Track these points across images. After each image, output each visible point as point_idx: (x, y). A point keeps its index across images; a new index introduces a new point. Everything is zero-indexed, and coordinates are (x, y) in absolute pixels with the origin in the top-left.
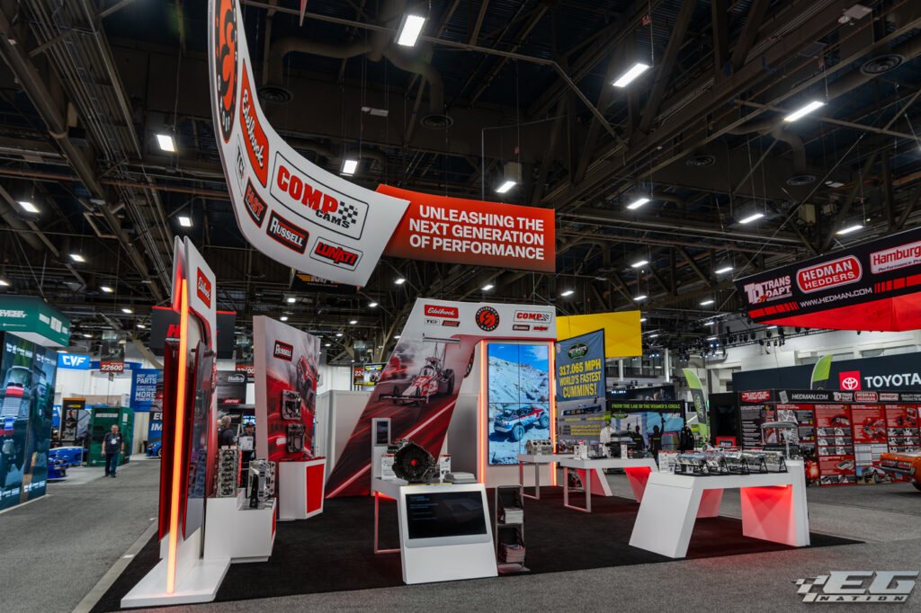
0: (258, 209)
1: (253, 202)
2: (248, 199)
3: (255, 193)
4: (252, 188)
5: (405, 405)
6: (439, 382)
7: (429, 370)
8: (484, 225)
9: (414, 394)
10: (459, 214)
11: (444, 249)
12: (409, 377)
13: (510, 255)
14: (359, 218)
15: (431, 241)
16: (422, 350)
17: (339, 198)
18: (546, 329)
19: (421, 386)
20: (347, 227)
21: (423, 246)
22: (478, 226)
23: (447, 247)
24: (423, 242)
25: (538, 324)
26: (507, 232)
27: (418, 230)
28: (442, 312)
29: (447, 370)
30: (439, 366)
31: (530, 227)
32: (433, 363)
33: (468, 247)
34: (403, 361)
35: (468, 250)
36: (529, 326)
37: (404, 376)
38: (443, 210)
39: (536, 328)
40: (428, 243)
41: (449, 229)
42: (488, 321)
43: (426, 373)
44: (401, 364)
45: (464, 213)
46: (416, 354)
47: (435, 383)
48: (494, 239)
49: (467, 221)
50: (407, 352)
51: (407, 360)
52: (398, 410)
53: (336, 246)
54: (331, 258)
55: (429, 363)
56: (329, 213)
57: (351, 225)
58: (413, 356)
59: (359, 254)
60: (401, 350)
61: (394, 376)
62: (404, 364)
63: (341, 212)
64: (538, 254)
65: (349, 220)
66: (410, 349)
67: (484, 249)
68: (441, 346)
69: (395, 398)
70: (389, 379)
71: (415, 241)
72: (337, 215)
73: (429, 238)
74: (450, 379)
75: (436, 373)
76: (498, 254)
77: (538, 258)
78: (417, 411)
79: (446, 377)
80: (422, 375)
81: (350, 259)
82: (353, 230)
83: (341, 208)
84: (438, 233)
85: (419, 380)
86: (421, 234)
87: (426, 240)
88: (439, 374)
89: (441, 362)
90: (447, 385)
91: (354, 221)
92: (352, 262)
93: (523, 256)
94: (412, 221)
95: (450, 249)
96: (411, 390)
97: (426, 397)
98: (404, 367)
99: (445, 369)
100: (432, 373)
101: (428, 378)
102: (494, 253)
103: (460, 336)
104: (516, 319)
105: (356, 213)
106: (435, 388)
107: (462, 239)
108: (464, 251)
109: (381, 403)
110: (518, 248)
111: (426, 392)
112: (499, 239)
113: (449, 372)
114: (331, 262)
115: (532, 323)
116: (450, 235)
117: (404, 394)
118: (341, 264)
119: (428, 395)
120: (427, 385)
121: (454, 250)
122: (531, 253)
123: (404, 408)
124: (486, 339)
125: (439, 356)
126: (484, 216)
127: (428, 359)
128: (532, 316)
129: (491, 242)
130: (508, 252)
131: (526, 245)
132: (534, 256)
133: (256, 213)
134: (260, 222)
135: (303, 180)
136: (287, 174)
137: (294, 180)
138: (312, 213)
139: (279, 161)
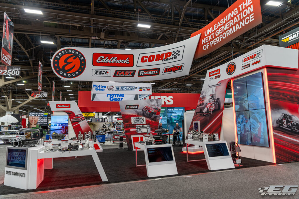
0: (129, 73)
1: (125, 73)
2: (119, 74)
3: (125, 71)
4: (121, 71)
5: (204, 116)
6: (215, 104)
7: (211, 100)
8: (226, 22)
9: (207, 111)
10: (217, 25)
11: (214, 44)
12: (205, 104)
13: (238, 29)
14: (181, 53)
15: (210, 44)
16: (208, 92)
17: (171, 51)
19: (209, 107)
20: (176, 58)
21: (208, 48)
22: (224, 25)
23: (215, 43)
24: (207, 46)
25: (255, 60)
26: (235, 18)
27: (205, 43)
28: (215, 73)
29: (217, 98)
30: (214, 98)
31: (245, 6)
32: (212, 96)
33: (222, 37)
34: (203, 98)
35: (222, 39)
36: (249, 64)
37: (203, 104)
38: (212, 28)
39: (253, 64)
41: (215, 34)
42: (231, 70)
43: (210, 102)
44: (202, 99)
45: (219, 23)
46: (207, 94)
47: (213, 105)
48: (230, 26)
49: (220, 26)
50: (204, 94)
51: (204, 97)
52: (202, 118)
53: (173, 67)
54: (172, 71)
55: (211, 97)
56: (168, 58)
57: (178, 57)
58: (205, 95)
59: (183, 65)
60: (202, 94)
61: (200, 105)
62: (203, 99)
63: (173, 55)
64: (251, 18)
65: (177, 55)
66: (205, 93)
67: (227, 34)
68: (214, 88)
69: (201, 113)
70: (199, 106)
71: (205, 47)
72: (172, 57)
73: (209, 43)
74: (219, 102)
75: (213, 101)
76: (233, 32)
77: (251, 20)
78: (208, 118)
79: (217, 102)
80: (209, 102)
81: (180, 68)
82: (179, 58)
83: (174, 53)
85: (208, 105)
86: (206, 44)
87: (208, 45)
88: (214, 101)
89: (215, 95)
90: (218, 105)
91: (179, 55)
92: (180, 69)
93: (243, 25)
94: (203, 40)
95: (216, 43)
97: (211, 112)
98: (203, 101)
99: (216, 98)
100: (212, 101)
101: (211, 103)
102: (231, 33)
103: (221, 81)
104: (244, 63)
105: (179, 52)
106: (214, 107)
107: (219, 36)
108: (220, 40)
109: (197, 116)
110: (241, 23)
111: (211, 110)
112: (232, 24)
113: (218, 99)
114: (172, 72)
115: (251, 61)
116: (215, 37)
117: (204, 111)
118: (176, 71)
119: (211, 111)
120: (211, 106)
121: (217, 42)
122: (247, 21)
123: (204, 117)
124: (233, 78)
125: (214, 93)
126: (225, 18)
127: (210, 95)
128: (251, 57)
129: (229, 29)
130: (237, 28)
131: (244, 18)
132: (249, 21)
133: (129, 75)
134: (133, 76)
135: (155, 54)
136: (146, 57)
137: (150, 56)
138: (160, 62)
139: (142, 56)
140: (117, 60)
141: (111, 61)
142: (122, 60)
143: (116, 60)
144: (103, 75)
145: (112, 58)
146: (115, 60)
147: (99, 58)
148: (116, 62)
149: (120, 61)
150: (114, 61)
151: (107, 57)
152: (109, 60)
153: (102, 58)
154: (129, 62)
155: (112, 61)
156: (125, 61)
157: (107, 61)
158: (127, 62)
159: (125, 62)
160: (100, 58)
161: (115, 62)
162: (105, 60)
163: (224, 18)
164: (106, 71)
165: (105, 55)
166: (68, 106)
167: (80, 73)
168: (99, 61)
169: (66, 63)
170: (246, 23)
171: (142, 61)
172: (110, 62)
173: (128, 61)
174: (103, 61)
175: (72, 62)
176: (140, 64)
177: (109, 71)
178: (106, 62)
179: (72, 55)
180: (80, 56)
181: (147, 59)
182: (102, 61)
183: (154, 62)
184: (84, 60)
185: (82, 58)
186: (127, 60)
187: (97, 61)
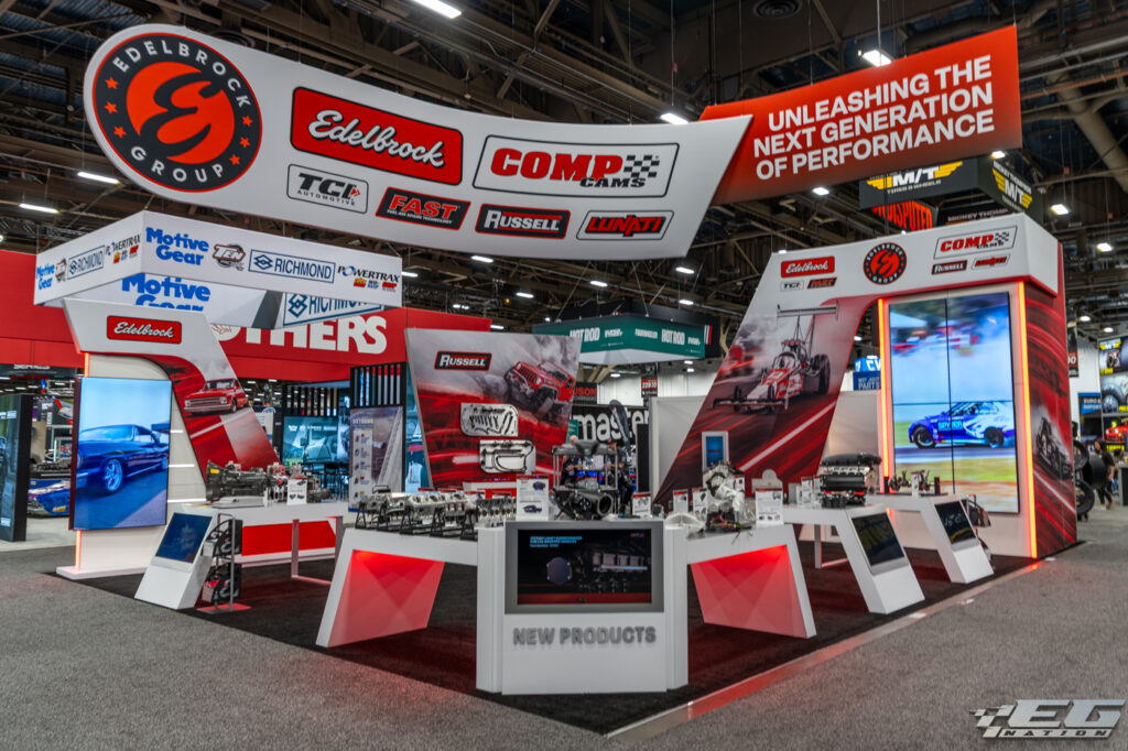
0: (442, 211)
1: (423, 208)
2: (399, 209)
3: (425, 198)
4: (410, 195)
5: (750, 412)
6: (804, 377)
7: (787, 360)
8: (874, 106)
9: (765, 397)
10: (830, 106)
11: (811, 168)
12: (757, 372)
13: (924, 144)
14: (662, 171)
15: (789, 163)
16: (776, 329)
17: (622, 153)
18: (1002, 260)
19: (775, 385)
20: (642, 184)
21: (778, 174)
22: (863, 113)
23: (815, 164)
24: (777, 168)
25: (986, 253)
26: (917, 104)
27: (767, 152)
28: (808, 267)
29: (817, 357)
30: (802, 352)
31: (963, 79)
32: (794, 347)
33: (849, 153)
34: (747, 350)
35: (850, 159)
36: (965, 263)
37: (749, 371)
38: (805, 108)
39: (979, 263)
40: (785, 167)
41: (816, 136)
42: (885, 268)
43: (782, 364)
44: (744, 354)
45: (839, 100)
46: (767, 338)
47: (797, 378)
48: (893, 124)
49: (845, 112)
50: (754, 336)
51: (753, 347)
52: (741, 421)
53: (624, 215)
54: (618, 231)
55: (787, 349)
56: (606, 176)
57: (649, 181)
58: (762, 341)
59: (668, 216)
60: (745, 335)
61: (735, 373)
62: (749, 354)
63: (628, 169)
64: (980, 122)
65: (644, 175)
66: (758, 331)
67: (876, 147)
68: (806, 320)
69: (737, 403)
70: (728, 377)
71: (765, 170)
72: (621, 175)
73: (785, 159)
74: (823, 370)
75: (798, 363)
76: (901, 147)
77: (981, 130)
78: (771, 420)
79: (815, 367)
80: (777, 366)
81: (653, 225)
82: (653, 186)
83: (631, 163)
84: (799, 146)
85: (772, 376)
86: (772, 158)
87: (781, 164)
88: (803, 363)
89: (807, 346)
90: (817, 381)
91: (653, 175)
92: (655, 228)
93: (949, 136)
94: (757, 142)
95: (819, 166)
96: (760, 391)
97: (784, 401)
98: (749, 359)
99: (813, 355)
100: (791, 363)
101: (786, 371)
102: (893, 149)
103: (837, 301)
104: (940, 253)
105: (656, 163)
106: (798, 386)
107: (836, 144)
108: (842, 161)
109: (717, 411)
110: (938, 126)
111: (784, 392)
112: (903, 122)
113: (820, 361)
114: (620, 236)
115: (971, 254)
116: (818, 143)
117: (749, 397)
118: (636, 236)
119: (786, 396)
120: (785, 381)
121: (826, 165)
122: (965, 126)
123: (749, 418)
124: (886, 297)
125: (803, 335)
126: (873, 91)
127: (785, 343)
128: (972, 242)
129: (887, 132)
130: (919, 139)
131: (955, 115)
132: (972, 129)
133: (439, 217)
134: (456, 223)
135: (553, 151)
136: (515, 155)
137: (531, 157)
138: (572, 186)
139: (495, 146)
140: (396, 144)
141: (369, 142)
142: (414, 147)
143: (392, 141)
144: (335, 203)
145: (377, 128)
146: (388, 141)
147: (321, 116)
148: (391, 151)
149: (405, 150)
150: (385, 144)
151: (355, 122)
152: (364, 136)
153: (335, 119)
154: (441, 163)
155: (375, 144)
156: (427, 151)
157: (352, 136)
158: (437, 159)
159: (429, 161)
160: (326, 118)
161: (386, 149)
162: (345, 131)
163: (867, 91)
164: (347, 182)
165: (350, 109)
166: (168, 333)
167: (232, 174)
168: (319, 129)
169: (161, 110)
170: (961, 134)
171: (497, 167)
172: (365, 146)
173: (440, 155)
174: (336, 133)
175: (193, 110)
176: (488, 177)
177: (361, 187)
178: (350, 139)
179: (197, 71)
180: (234, 84)
181: (519, 163)
182: (331, 134)
183: (545, 184)
184: (253, 110)
185: (243, 100)
186: (436, 152)
187: (312, 127)
